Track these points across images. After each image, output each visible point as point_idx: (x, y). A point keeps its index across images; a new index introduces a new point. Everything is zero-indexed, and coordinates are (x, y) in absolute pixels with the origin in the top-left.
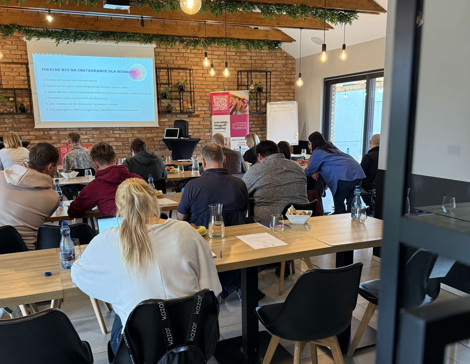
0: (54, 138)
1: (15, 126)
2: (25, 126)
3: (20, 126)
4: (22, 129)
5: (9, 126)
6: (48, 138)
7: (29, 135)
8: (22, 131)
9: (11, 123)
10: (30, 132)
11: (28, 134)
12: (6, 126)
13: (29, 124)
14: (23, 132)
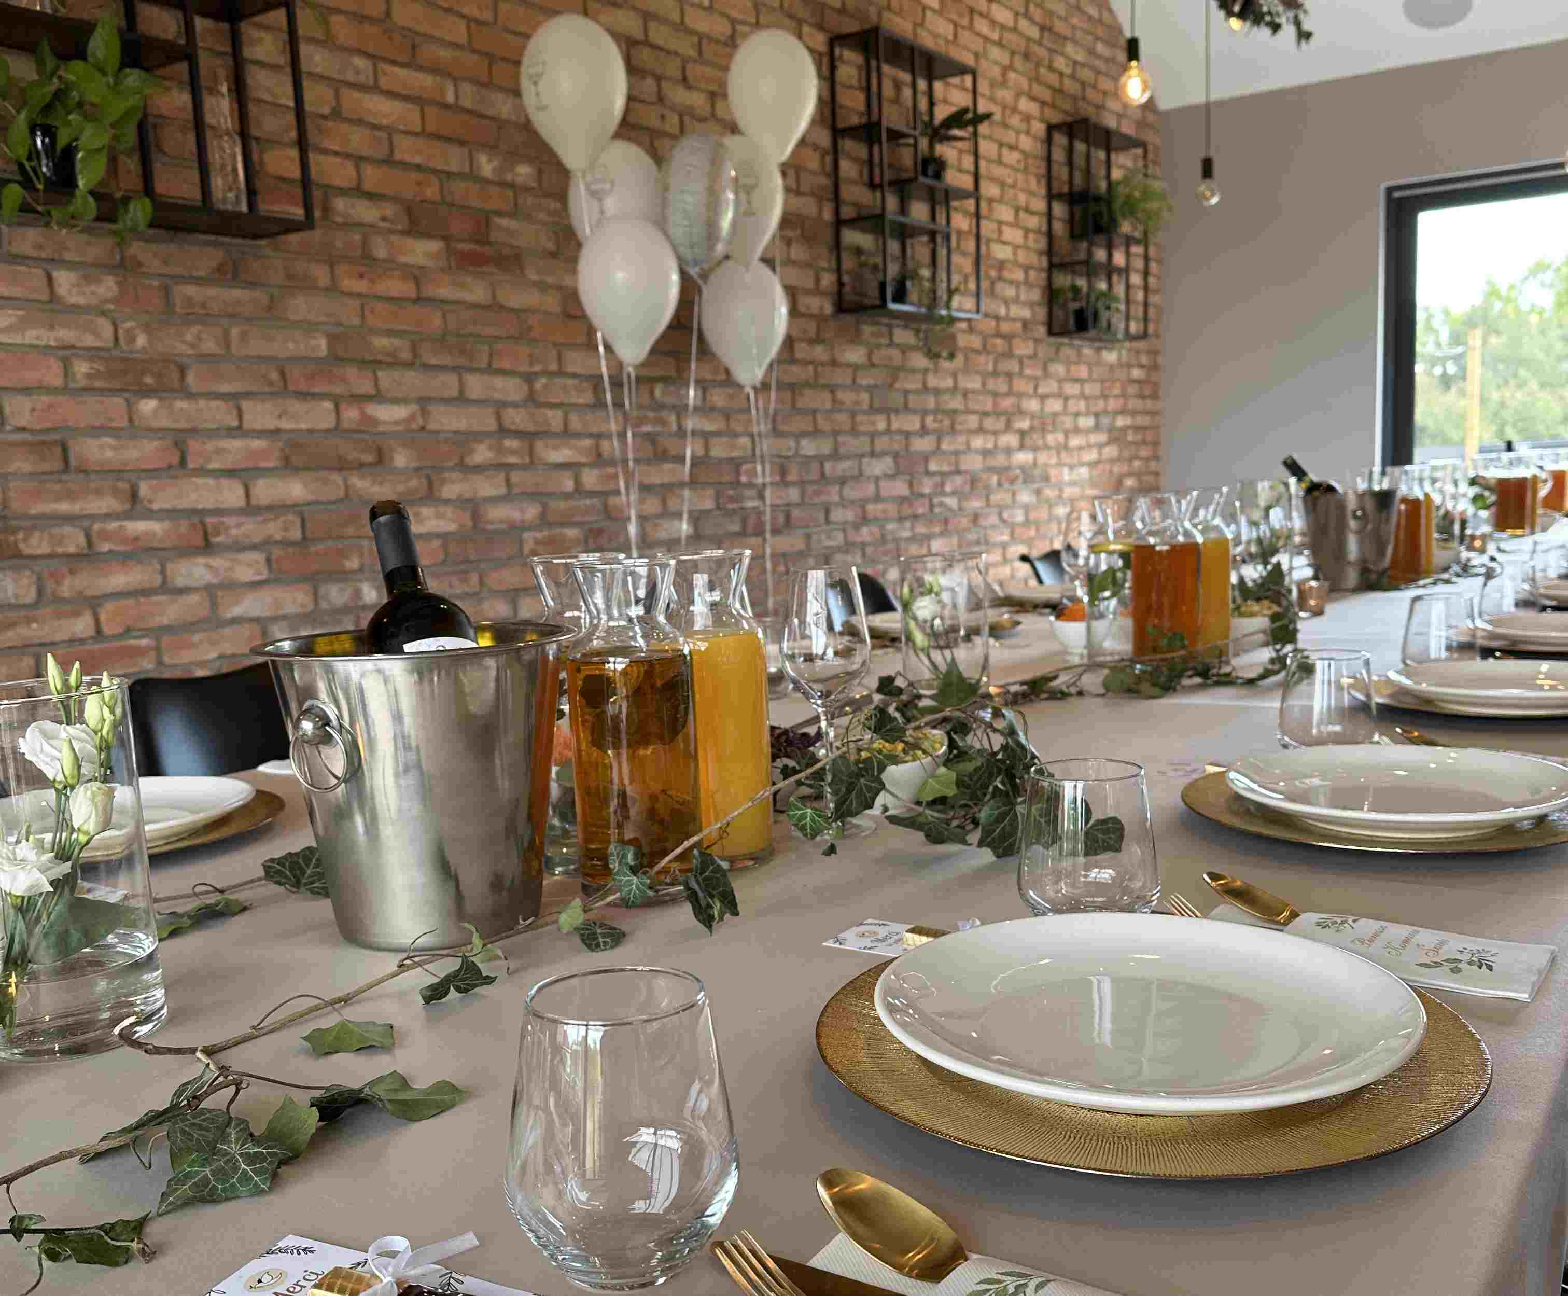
0: (401, 459)
1: (141, 341)
2: (210, 346)
3: (181, 348)
4: (190, 378)
5: (89, 340)
6: (369, 458)
7: (238, 431)
8: (190, 396)
9: (103, 314)
10: (246, 405)
11: (235, 423)
12: (65, 334)
13: (235, 332)
14: (202, 403)
